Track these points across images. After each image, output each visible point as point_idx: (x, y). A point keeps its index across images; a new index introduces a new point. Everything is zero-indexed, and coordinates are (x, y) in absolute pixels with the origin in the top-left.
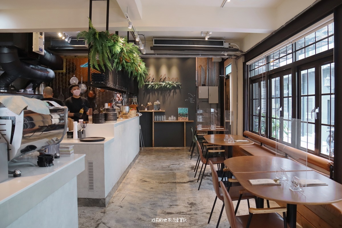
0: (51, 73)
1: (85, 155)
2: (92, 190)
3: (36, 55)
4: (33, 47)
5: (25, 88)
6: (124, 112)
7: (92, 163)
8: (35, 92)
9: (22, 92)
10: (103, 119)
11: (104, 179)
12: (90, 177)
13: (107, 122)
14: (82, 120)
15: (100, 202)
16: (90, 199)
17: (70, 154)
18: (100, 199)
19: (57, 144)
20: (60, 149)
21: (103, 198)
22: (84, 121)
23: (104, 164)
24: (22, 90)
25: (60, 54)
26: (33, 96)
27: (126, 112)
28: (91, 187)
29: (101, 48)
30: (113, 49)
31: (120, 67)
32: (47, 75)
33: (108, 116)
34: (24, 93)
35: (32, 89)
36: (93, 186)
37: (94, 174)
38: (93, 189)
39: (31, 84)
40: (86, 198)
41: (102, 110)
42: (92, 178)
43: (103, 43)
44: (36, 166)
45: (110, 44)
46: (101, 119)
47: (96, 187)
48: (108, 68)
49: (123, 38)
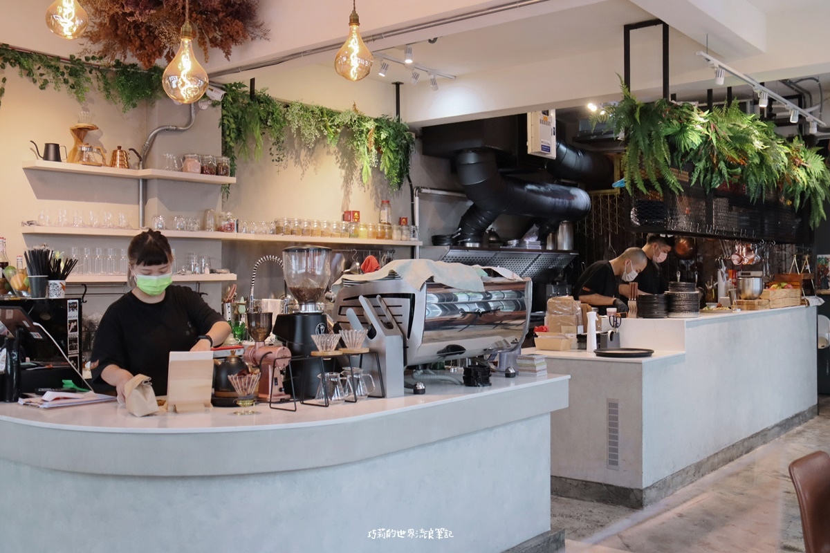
0: (581, 198)
1: (569, 377)
2: (615, 467)
3: (538, 161)
4: (529, 144)
5: (520, 236)
6: (748, 292)
7: (616, 405)
8: (544, 244)
9: (514, 245)
10: (663, 307)
11: (642, 444)
12: (611, 437)
13: (672, 315)
14: (614, 310)
15: (632, 496)
16: (611, 486)
17: (535, 371)
18: (632, 490)
19: (512, 350)
20: (518, 361)
21: (638, 487)
22: (617, 312)
23: (641, 408)
24: (514, 242)
25: (605, 149)
26: (540, 255)
27: (753, 294)
28: (613, 460)
29: (647, 142)
30: (680, 142)
31: (714, 179)
32: (570, 204)
33: (675, 301)
34: (518, 248)
35: (537, 238)
36: (616, 457)
37: (620, 430)
38: (616, 463)
39: (535, 228)
40: (601, 484)
41: (711, 287)
42: (616, 438)
43: (652, 129)
44: (461, 384)
45: (670, 131)
46: (656, 308)
47: (624, 460)
48: (671, 186)
49: (704, 111)
